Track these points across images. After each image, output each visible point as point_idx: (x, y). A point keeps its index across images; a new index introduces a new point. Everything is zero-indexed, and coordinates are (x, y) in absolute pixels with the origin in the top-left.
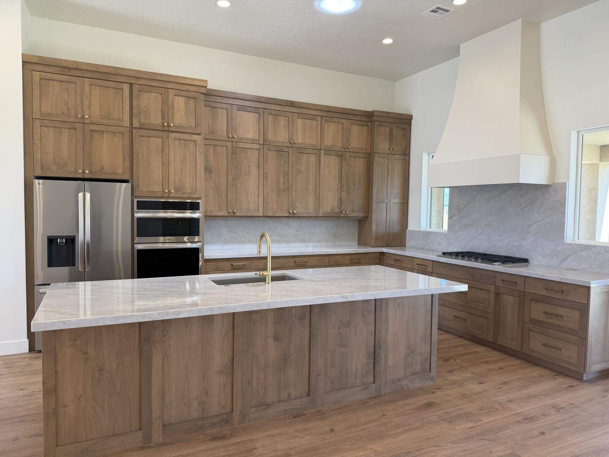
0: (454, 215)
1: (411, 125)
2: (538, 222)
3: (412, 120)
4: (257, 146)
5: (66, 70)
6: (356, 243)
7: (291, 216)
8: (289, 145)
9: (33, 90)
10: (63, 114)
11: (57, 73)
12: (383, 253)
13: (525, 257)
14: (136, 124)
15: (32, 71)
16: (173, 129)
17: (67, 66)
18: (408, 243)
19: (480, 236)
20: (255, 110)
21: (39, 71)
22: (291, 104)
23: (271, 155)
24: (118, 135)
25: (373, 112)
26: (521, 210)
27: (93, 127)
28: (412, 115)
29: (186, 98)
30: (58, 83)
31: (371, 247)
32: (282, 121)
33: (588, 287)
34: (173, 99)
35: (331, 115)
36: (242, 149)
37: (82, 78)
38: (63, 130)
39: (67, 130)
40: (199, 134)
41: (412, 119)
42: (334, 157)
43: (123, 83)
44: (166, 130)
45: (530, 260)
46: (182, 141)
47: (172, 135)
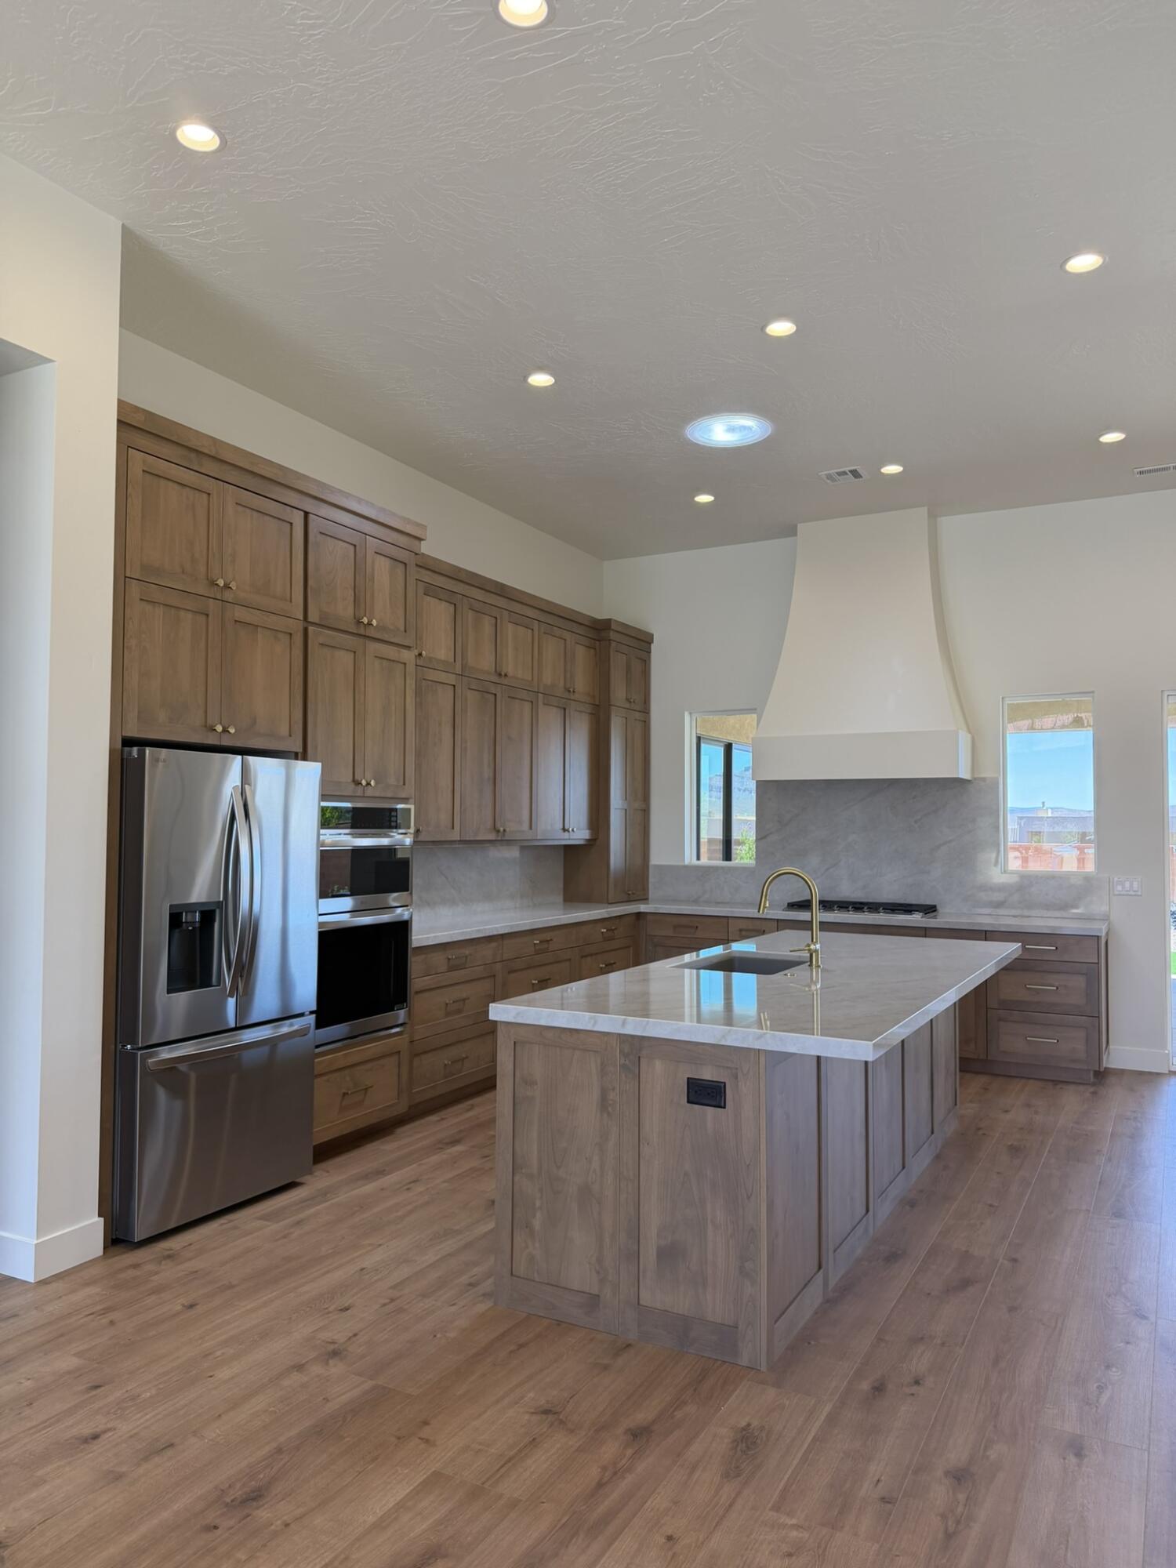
0: (771, 834)
1: (650, 652)
2: (950, 841)
3: (652, 645)
4: (452, 679)
5: (193, 455)
6: (560, 899)
7: (499, 838)
8: (495, 679)
9: (129, 500)
10: (183, 572)
11: (176, 462)
12: (639, 915)
13: (929, 902)
14: (313, 616)
15: (128, 447)
16: (371, 632)
17: (197, 448)
18: (653, 893)
19: (831, 870)
20: (450, 597)
21: (141, 449)
22: (502, 591)
23: (472, 697)
24: (281, 636)
25: (609, 621)
26: (916, 822)
27: (240, 613)
28: (653, 635)
29: (392, 560)
30: (176, 486)
31: (607, 905)
32: (487, 623)
33: (1098, 937)
34: (373, 562)
35: (550, 619)
36: (430, 682)
37: (222, 483)
38: (182, 613)
39: (190, 615)
40: (408, 648)
41: (653, 642)
42: (555, 709)
43: (295, 510)
44: (361, 632)
45: (938, 907)
46: (385, 662)
47: (373, 647)
